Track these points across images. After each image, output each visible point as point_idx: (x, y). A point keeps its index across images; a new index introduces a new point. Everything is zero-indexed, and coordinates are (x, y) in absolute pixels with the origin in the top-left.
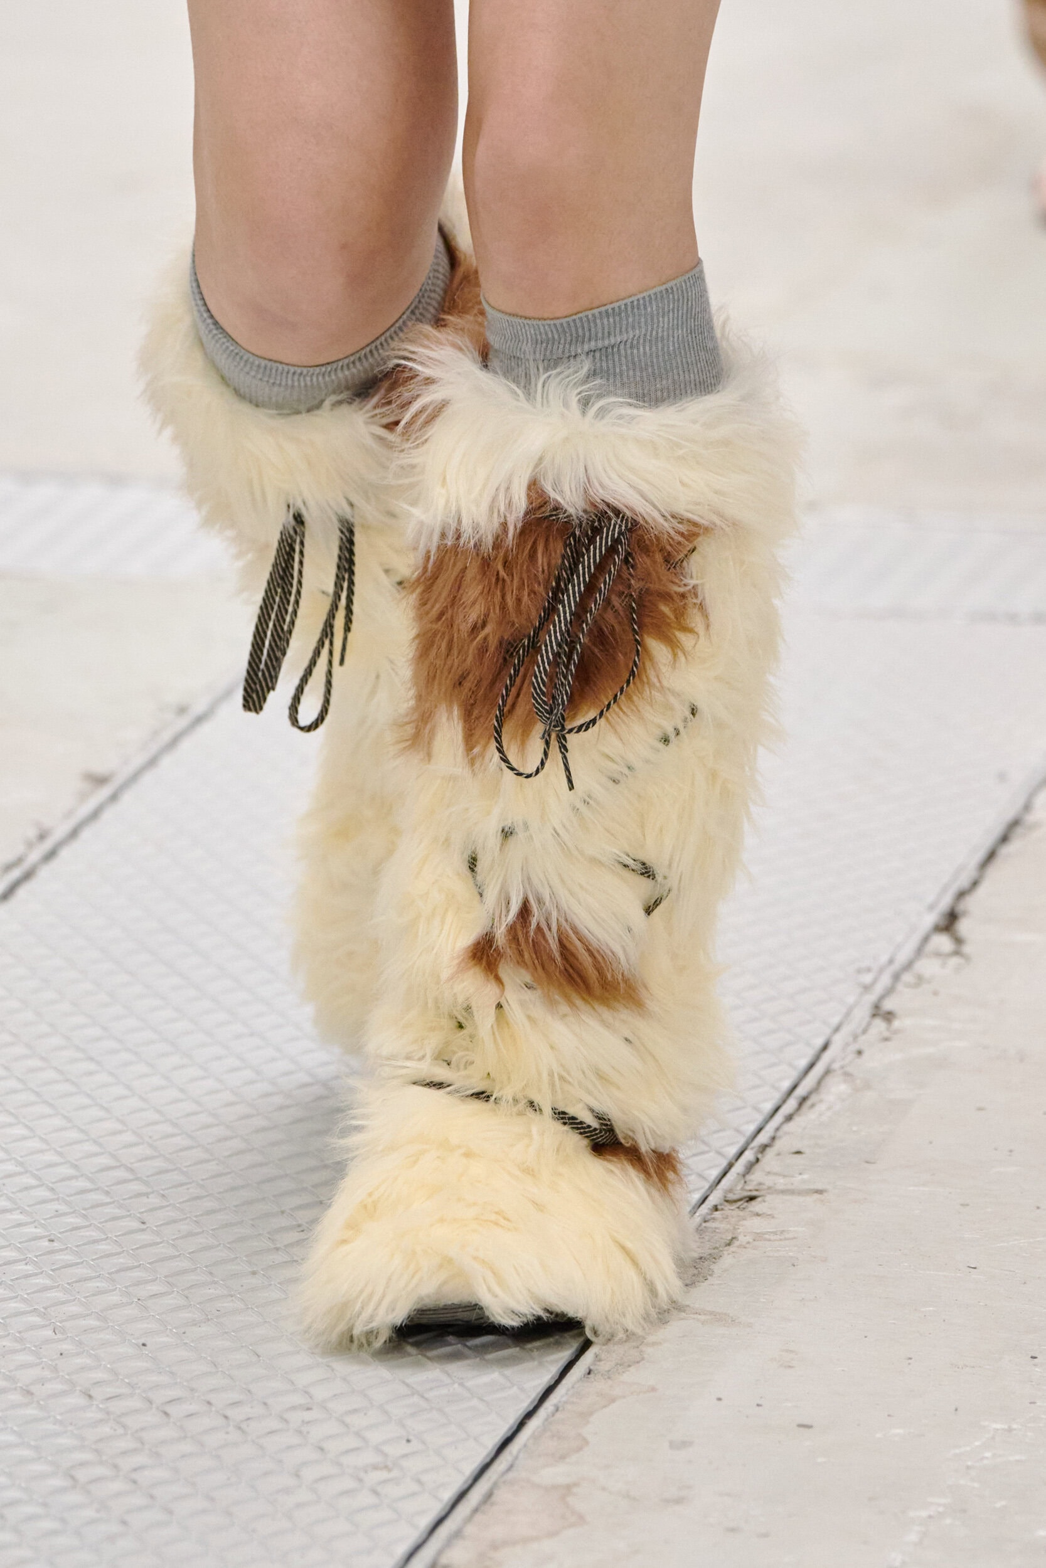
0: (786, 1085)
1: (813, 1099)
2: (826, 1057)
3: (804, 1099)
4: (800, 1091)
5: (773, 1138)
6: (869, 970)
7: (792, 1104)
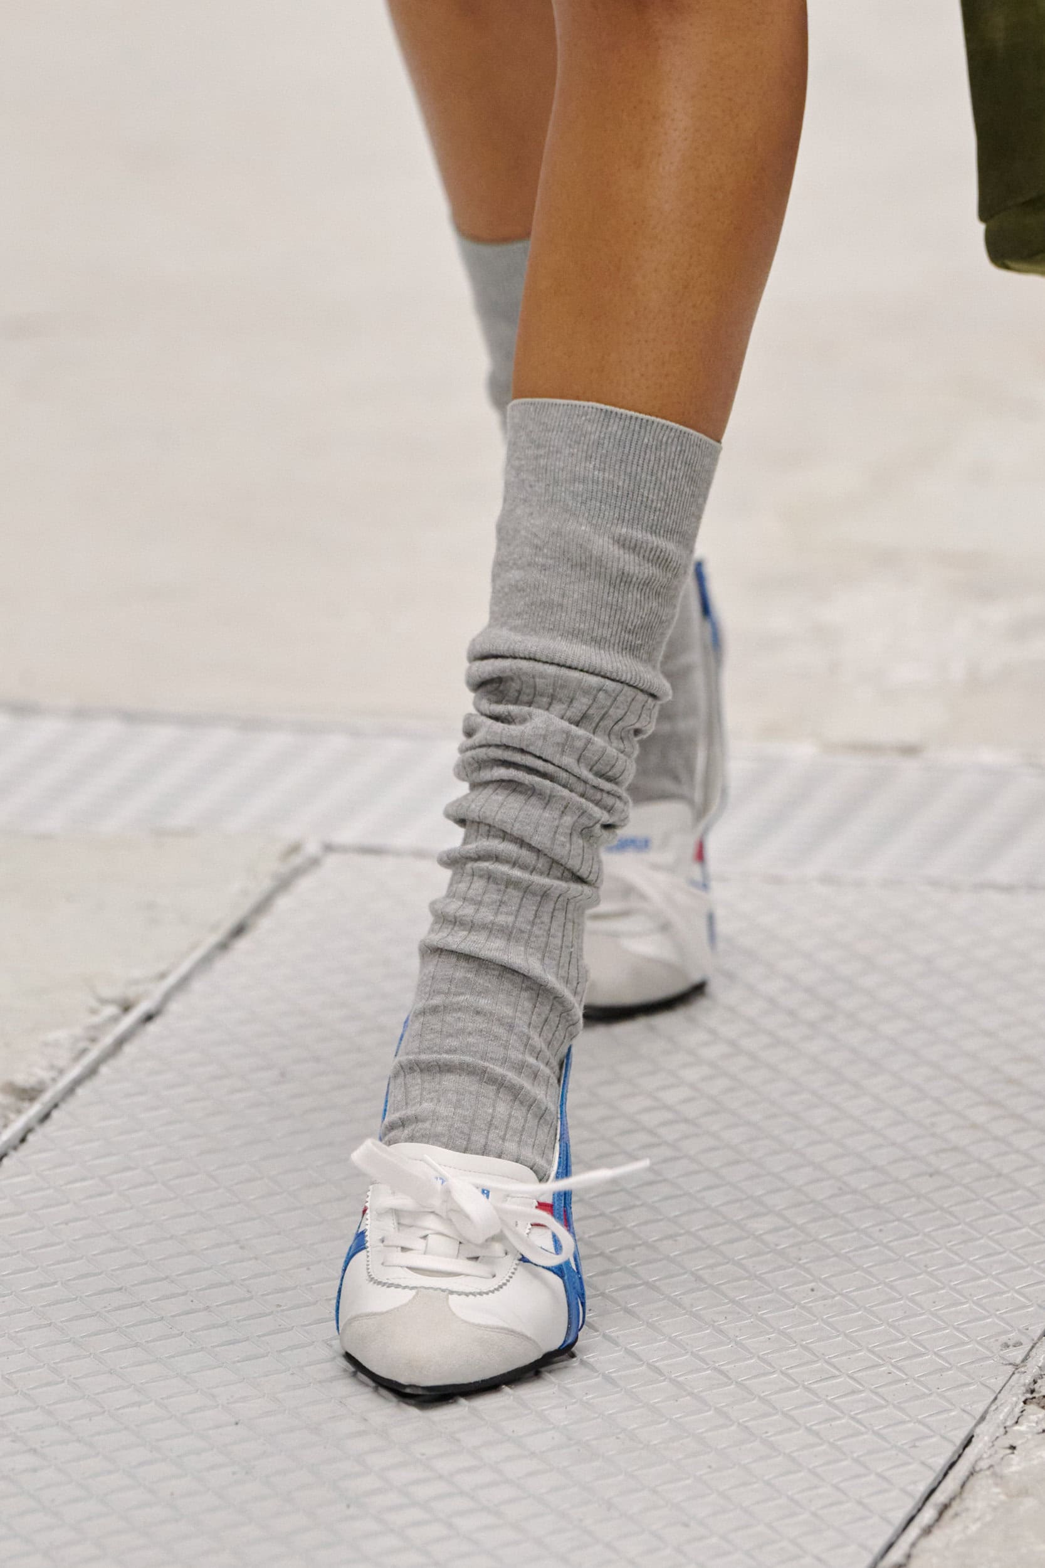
0: (922, 1488)
1: (955, 1507)
2: (971, 1453)
3: (946, 1507)
4: (940, 1497)
5: (909, 1556)
6: (1018, 1344)
7: (928, 1515)
